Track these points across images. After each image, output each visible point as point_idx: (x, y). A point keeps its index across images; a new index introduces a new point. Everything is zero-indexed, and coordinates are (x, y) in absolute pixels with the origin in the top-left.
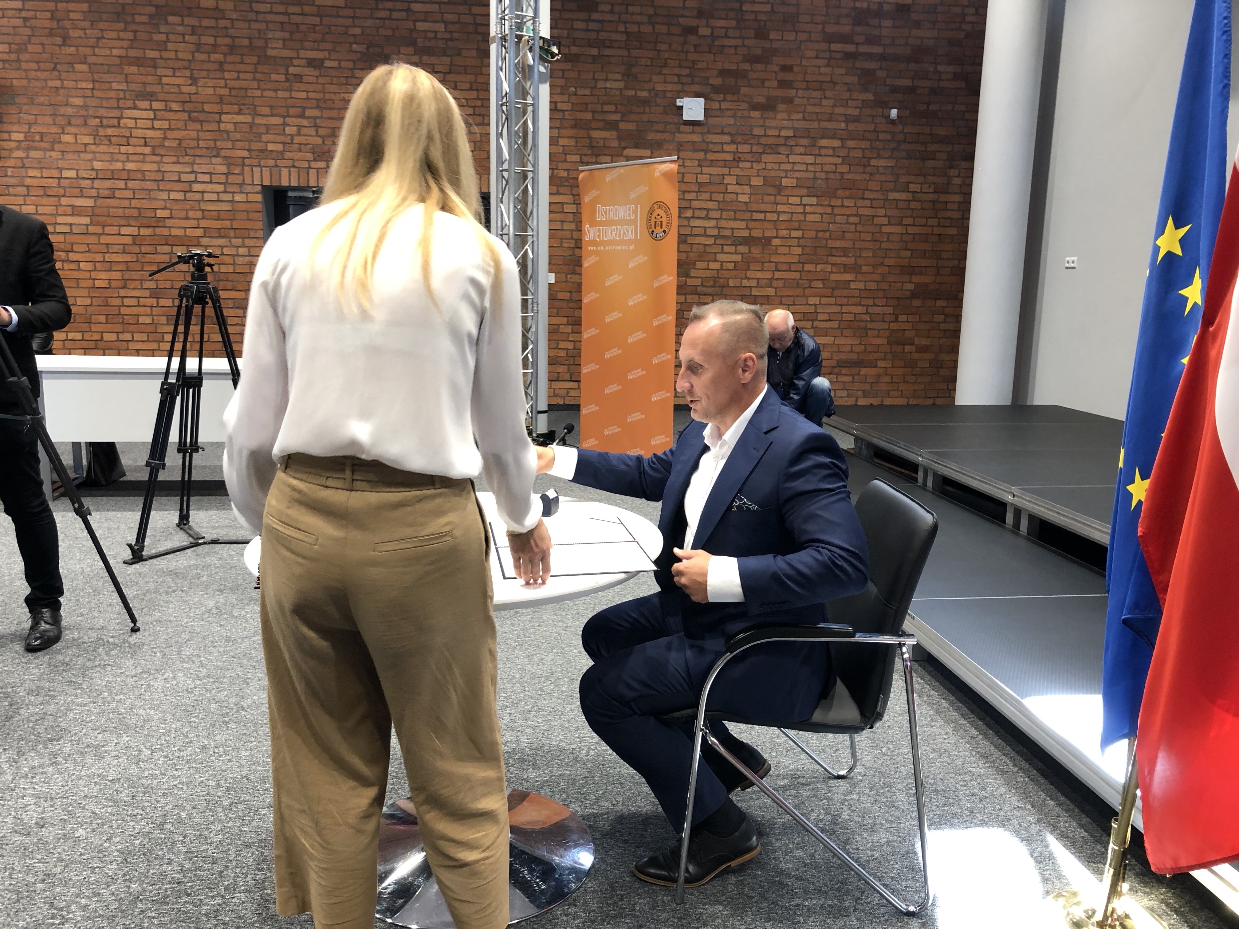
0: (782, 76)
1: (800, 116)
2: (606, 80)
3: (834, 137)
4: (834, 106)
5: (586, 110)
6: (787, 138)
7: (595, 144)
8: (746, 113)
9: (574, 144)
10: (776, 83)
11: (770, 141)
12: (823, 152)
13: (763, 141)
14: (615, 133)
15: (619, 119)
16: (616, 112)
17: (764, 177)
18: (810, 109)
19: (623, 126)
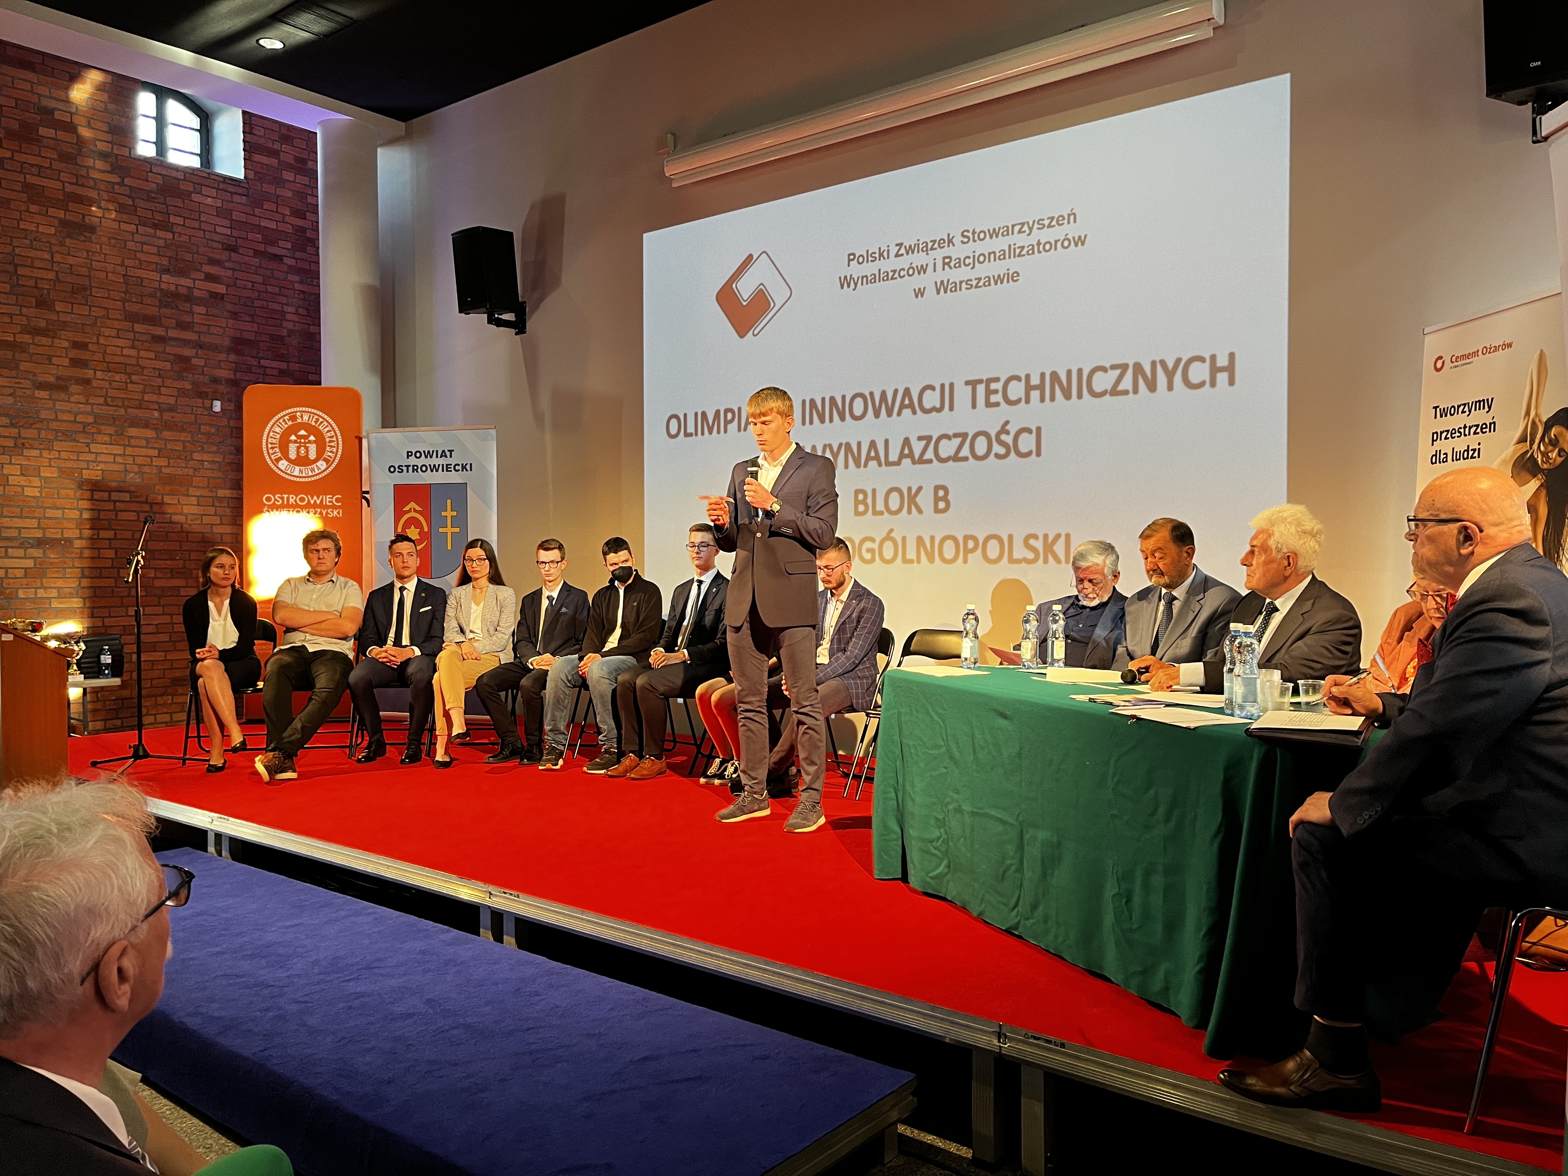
0: (73, 353)
1: (101, 400)
3: (146, 425)
4: (144, 392)
6: (85, 425)
8: (29, 392)
10: (67, 360)
11: (64, 427)
12: (133, 442)
13: (54, 425)
17: (58, 467)
18: (112, 393)
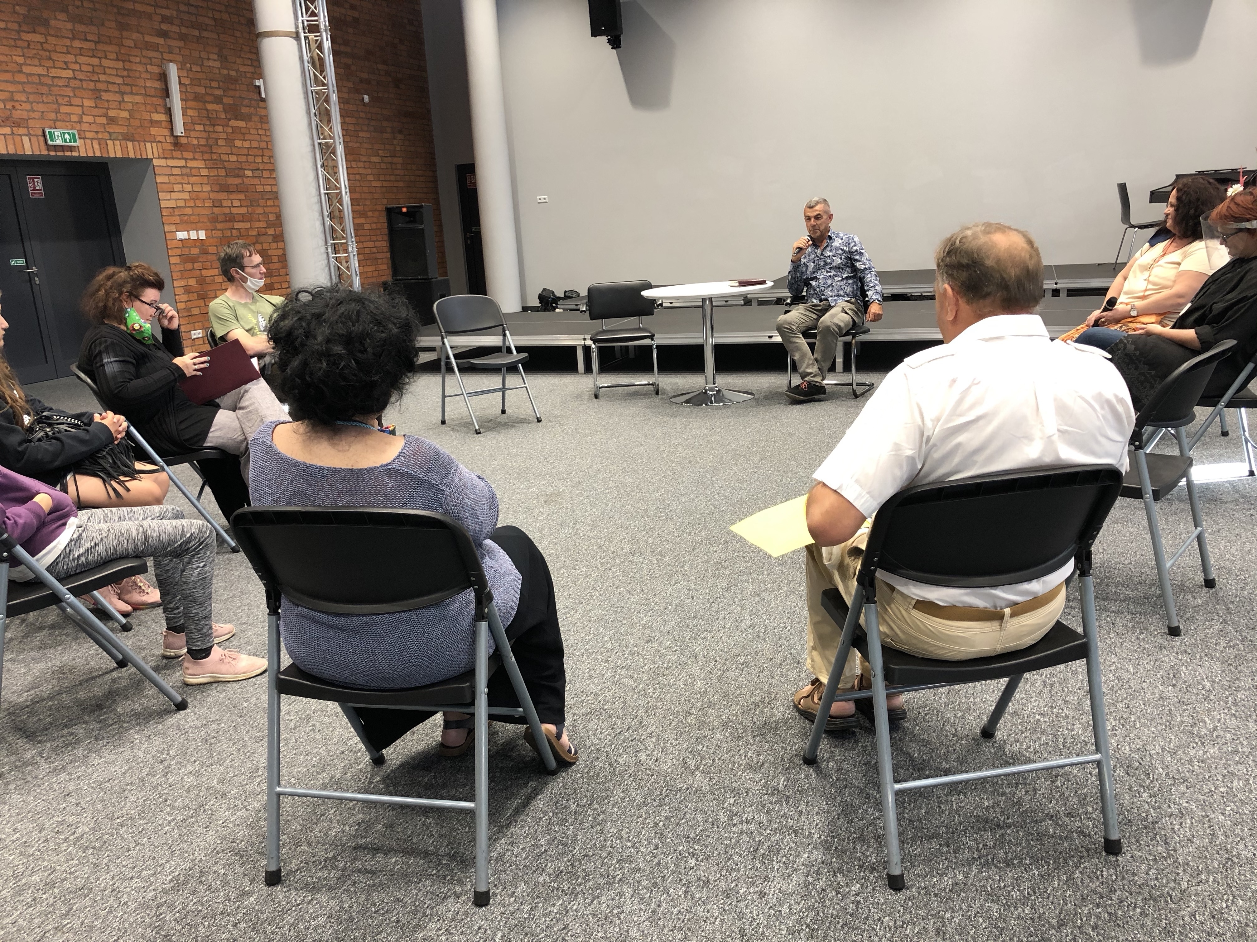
2: (209, 59)
5: (200, 86)
7: (210, 115)
9: (197, 114)
14: (221, 106)
15: (222, 94)
16: (219, 88)
19: (225, 100)
